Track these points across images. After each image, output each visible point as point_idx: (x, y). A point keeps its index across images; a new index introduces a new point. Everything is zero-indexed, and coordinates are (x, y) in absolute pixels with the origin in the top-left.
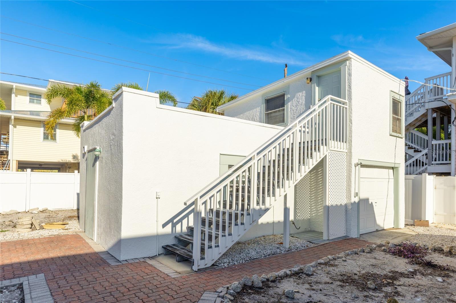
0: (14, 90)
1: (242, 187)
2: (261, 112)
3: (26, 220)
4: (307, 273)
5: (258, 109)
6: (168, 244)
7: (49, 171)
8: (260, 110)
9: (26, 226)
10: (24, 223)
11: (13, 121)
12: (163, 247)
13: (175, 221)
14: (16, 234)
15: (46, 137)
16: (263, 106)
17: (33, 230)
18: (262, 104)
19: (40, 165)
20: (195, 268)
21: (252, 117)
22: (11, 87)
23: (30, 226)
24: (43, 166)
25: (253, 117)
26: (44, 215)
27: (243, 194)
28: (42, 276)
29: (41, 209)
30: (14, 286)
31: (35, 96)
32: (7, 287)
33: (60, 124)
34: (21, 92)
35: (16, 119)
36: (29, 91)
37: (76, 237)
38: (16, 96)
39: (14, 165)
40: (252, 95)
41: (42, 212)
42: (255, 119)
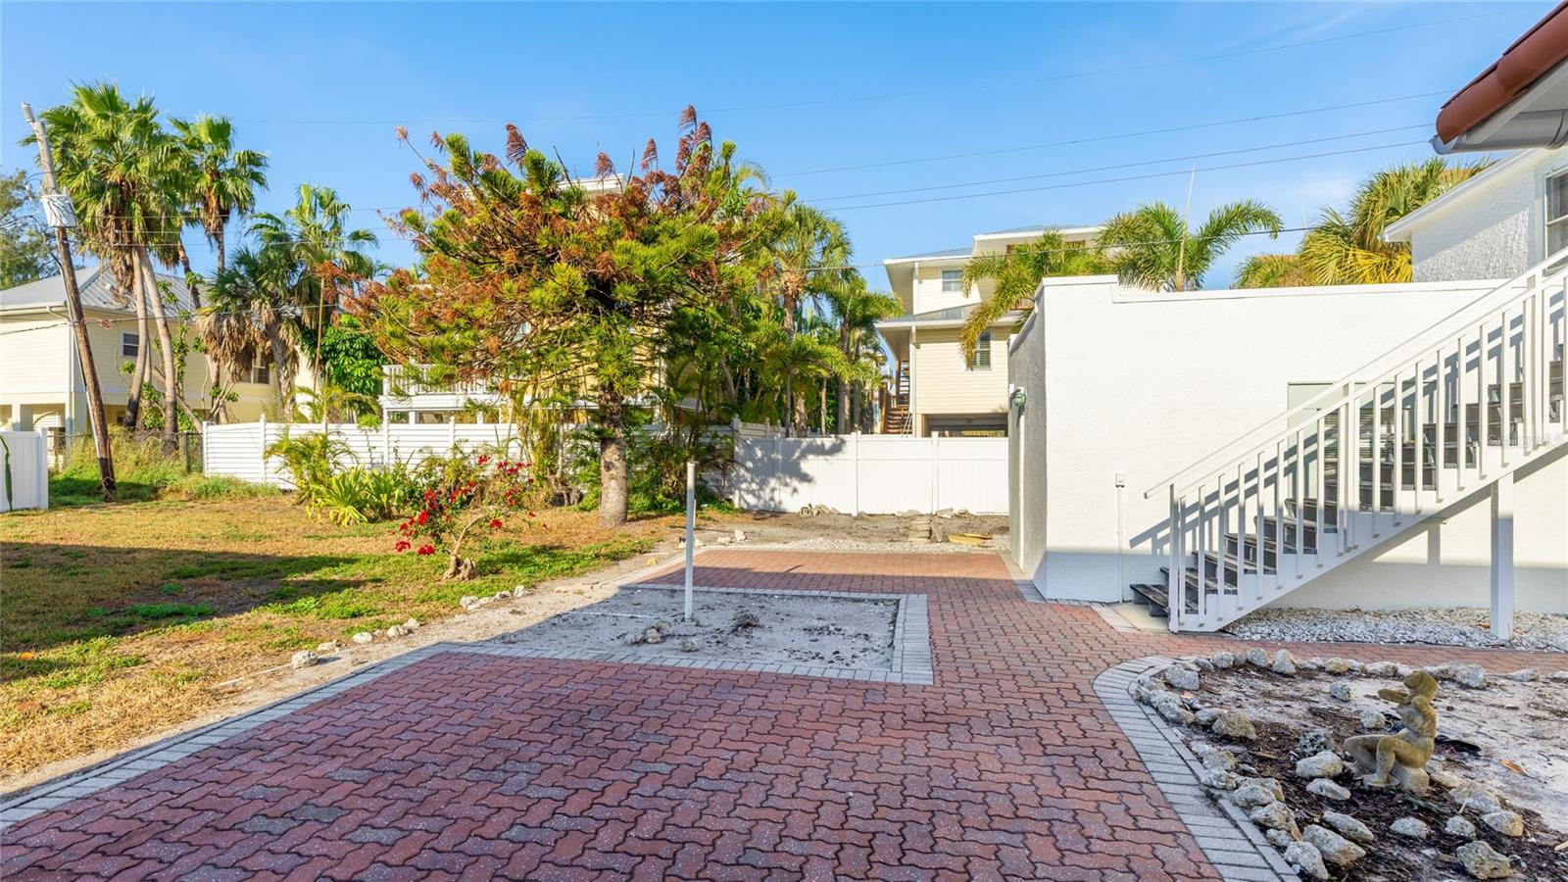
0: (917, 272)
1: (1382, 465)
2: (1532, 222)
3: (922, 525)
4: (1465, 681)
5: (1523, 216)
6: (1146, 584)
7: (984, 433)
8: (1530, 215)
9: (921, 534)
10: (919, 528)
11: (914, 337)
12: (1131, 587)
13: (1160, 535)
14: (907, 545)
15: (971, 363)
16: (1541, 204)
17: (932, 542)
18: (1536, 197)
19: (969, 420)
20: (1174, 626)
21: (1502, 243)
22: (911, 266)
23: (927, 534)
24: (975, 423)
25: (1506, 243)
26: (960, 522)
27: (1366, 483)
28: (924, 597)
29: (956, 511)
30: (891, 600)
31: (952, 274)
32: (883, 601)
33: (997, 328)
34: (928, 272)
35: (919, 331)
36: (942, 267)
37: (996, 560)
38: (920, 283)
39: (918, 424)
40: (1490, 176)
41: (958, 516)
42: (1515, 248)
